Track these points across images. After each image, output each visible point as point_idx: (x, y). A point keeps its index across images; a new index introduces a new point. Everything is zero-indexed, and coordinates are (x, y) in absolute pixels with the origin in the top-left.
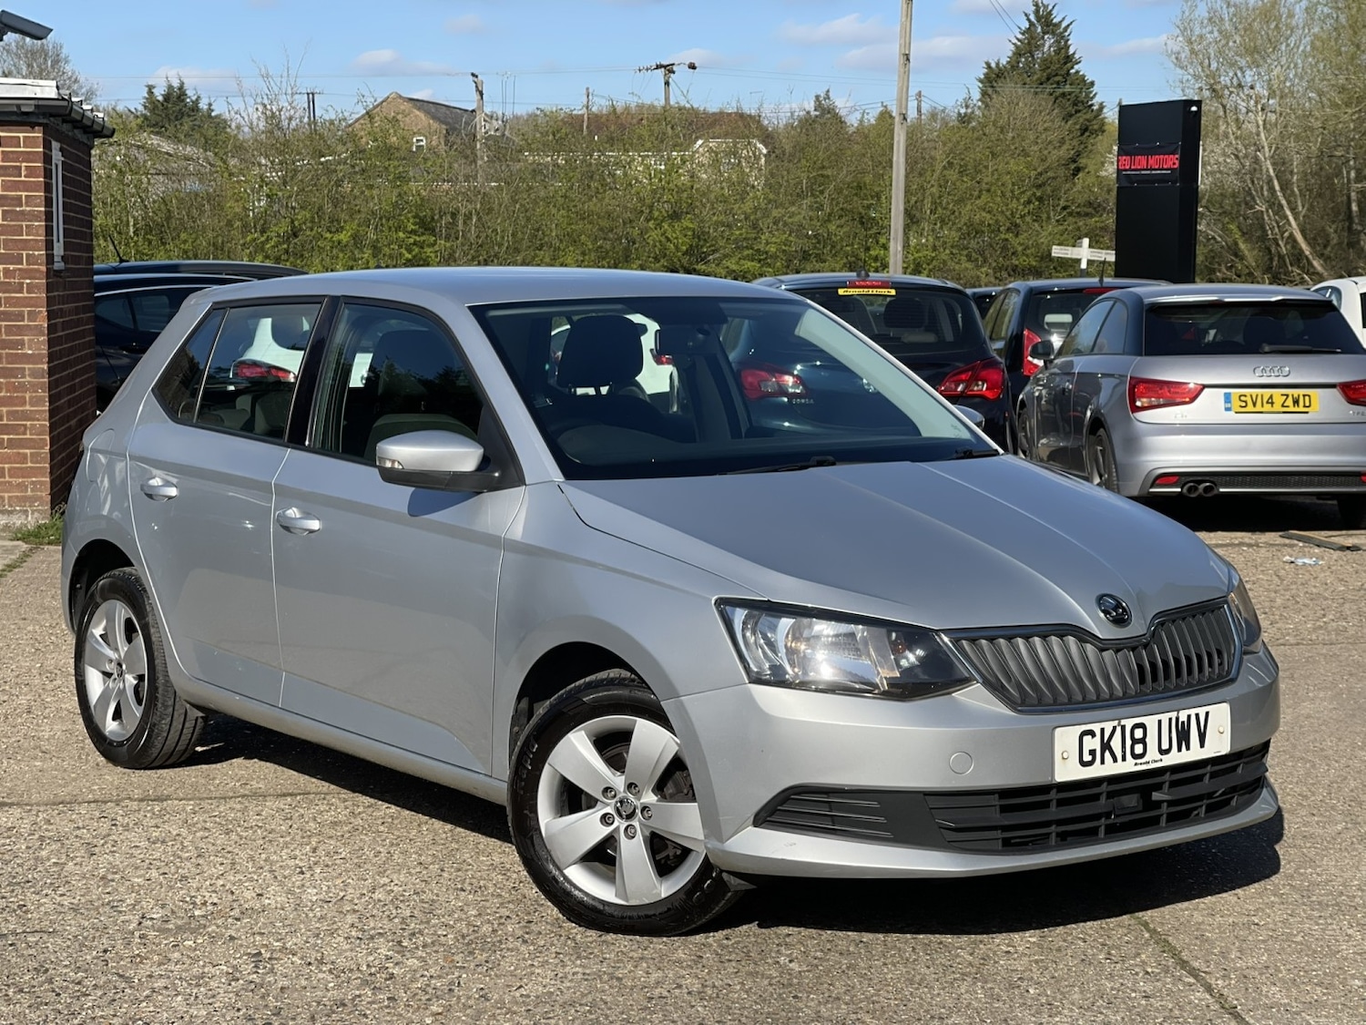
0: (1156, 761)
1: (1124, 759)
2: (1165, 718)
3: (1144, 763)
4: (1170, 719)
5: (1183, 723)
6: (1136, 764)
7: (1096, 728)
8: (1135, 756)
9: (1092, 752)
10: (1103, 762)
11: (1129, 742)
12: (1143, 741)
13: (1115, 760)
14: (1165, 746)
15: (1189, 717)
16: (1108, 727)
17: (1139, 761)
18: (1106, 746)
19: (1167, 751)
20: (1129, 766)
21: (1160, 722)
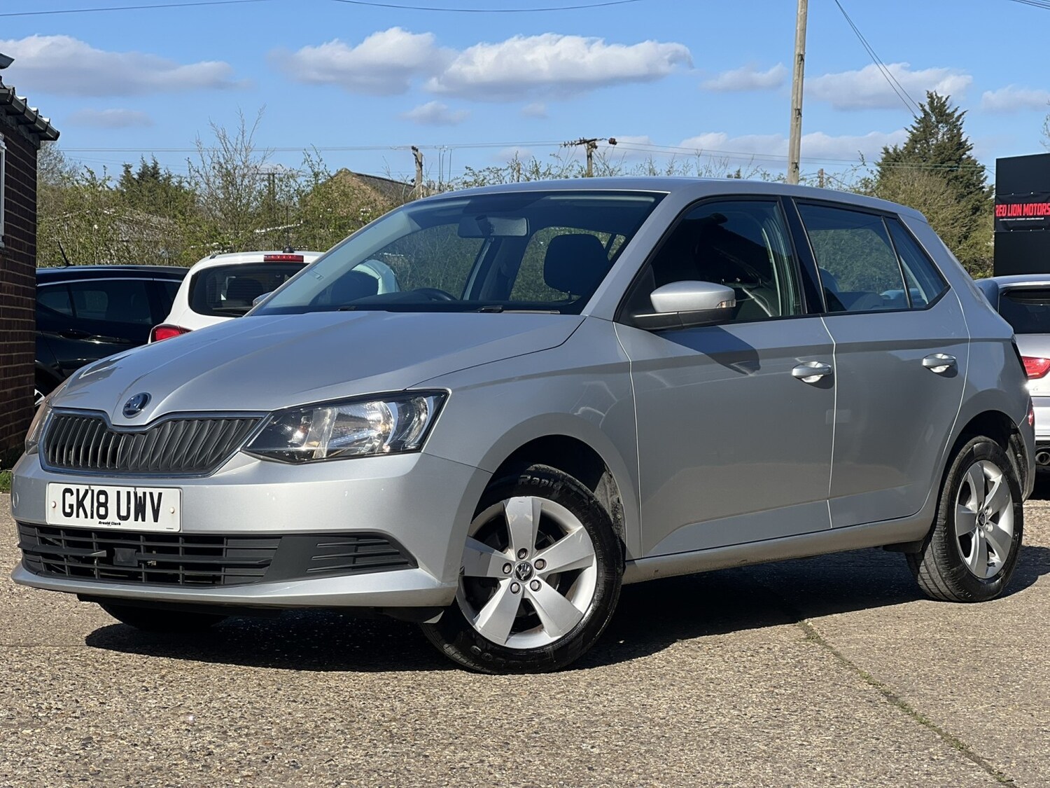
0: (115, 524)
1: (92, 517)
2: (124, 491)
3: (106, 523)
4: (129, 493)
5: (140, 497)
6: (100, 523)
7: (74, 488)
8: (100, 517)
9: (71, 506)
10: (78, 516)
11: (96, 504)
12: (105, 505)
13: (86, 517)
14: (123, 513)
15: (145, 493)
16: (82, 489)
17: (102, 521)
18: (80, 504)
19: (126, 518)
20: (94, 523)
21: (118, 493)
